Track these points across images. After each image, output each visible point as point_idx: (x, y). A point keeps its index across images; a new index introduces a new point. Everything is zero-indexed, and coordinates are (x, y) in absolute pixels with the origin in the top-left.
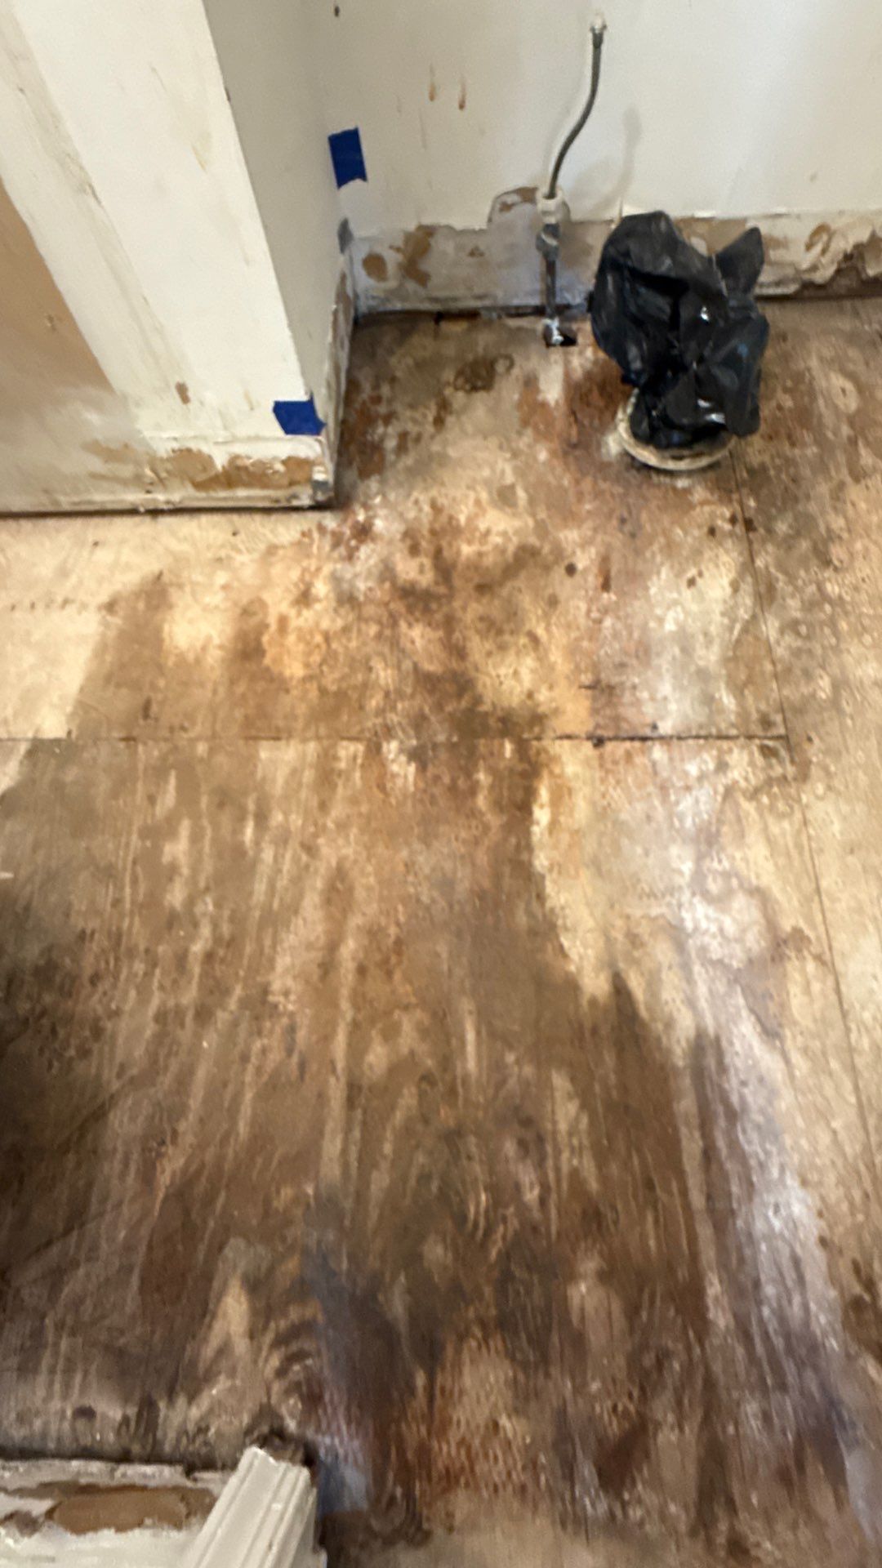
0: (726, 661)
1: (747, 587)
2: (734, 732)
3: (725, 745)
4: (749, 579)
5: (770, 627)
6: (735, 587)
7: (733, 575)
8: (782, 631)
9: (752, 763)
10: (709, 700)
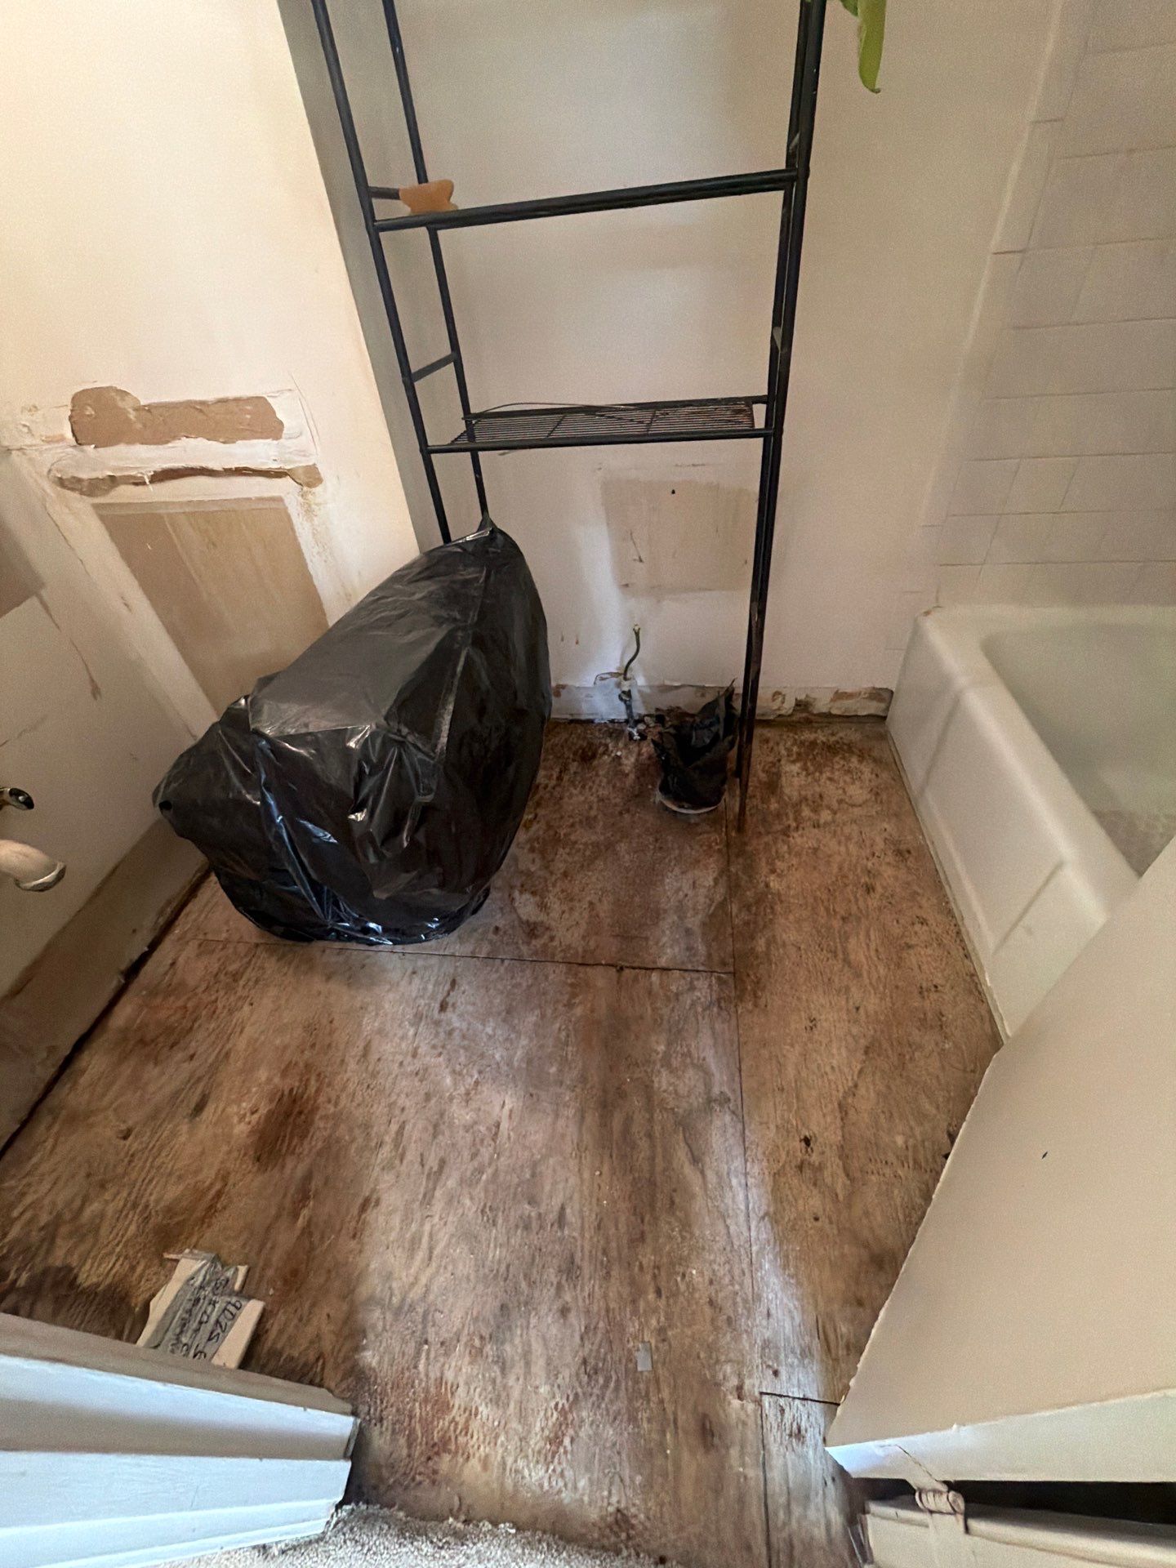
0: (704, 924)
1: (723, 881)
2: (701, 968)
3: (695, 975)
4: (725, 878)
5: (735, 908)
6: (716, 880)
7: (715, 875)
8: (740, 910)
9: (710, 986)
10: (689, 949)
